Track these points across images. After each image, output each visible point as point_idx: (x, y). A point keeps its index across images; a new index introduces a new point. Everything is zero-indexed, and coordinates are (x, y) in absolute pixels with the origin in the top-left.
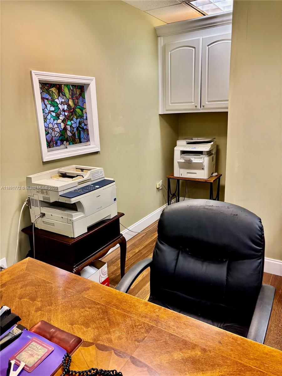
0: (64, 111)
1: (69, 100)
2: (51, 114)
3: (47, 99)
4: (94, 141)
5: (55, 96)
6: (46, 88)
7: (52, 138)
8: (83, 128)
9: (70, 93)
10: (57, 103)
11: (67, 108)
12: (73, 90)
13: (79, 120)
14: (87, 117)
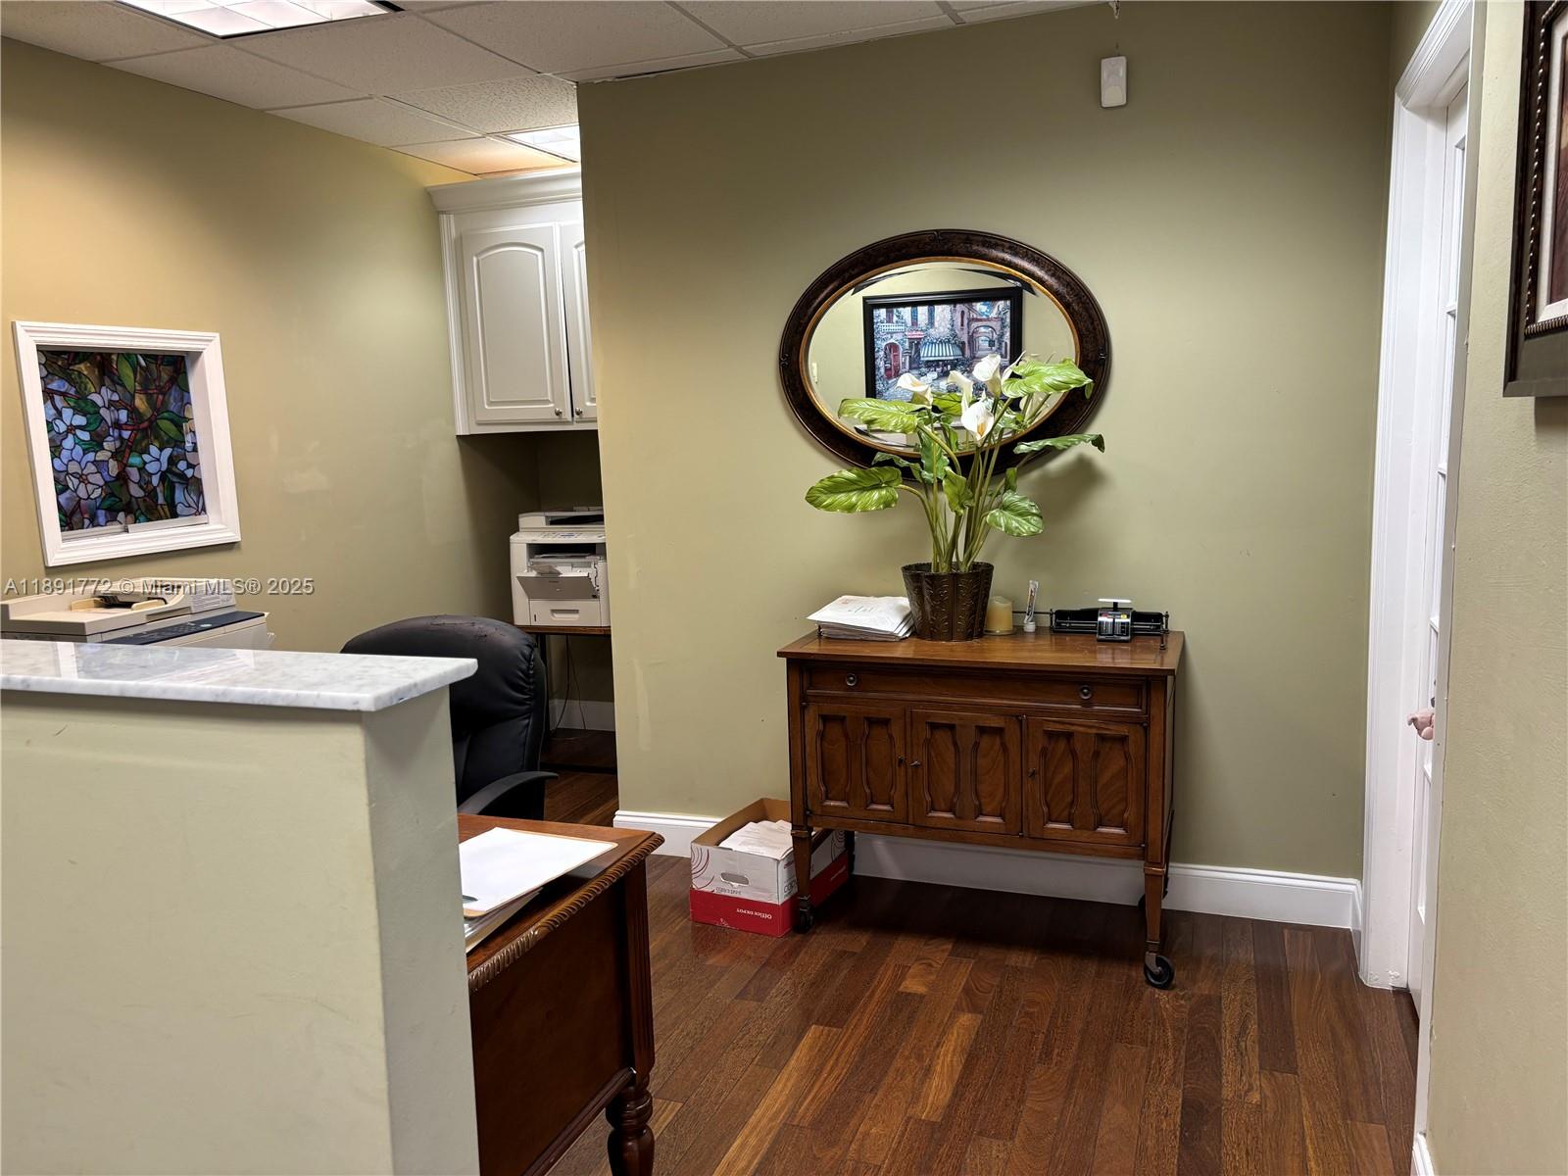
0: (117, 425)
1: (133, 397)
2: (75, 435)
3: (64, 395)
4: (219, 512)
5: (90, 385)
6: (60, 363)
7: (79, 502)
8: (182, 476)
9: (138, 375)
10: (94, 403)
11: (128, 417)
12: (146, 369)
13: (168, 451)
14: (195, 444)
